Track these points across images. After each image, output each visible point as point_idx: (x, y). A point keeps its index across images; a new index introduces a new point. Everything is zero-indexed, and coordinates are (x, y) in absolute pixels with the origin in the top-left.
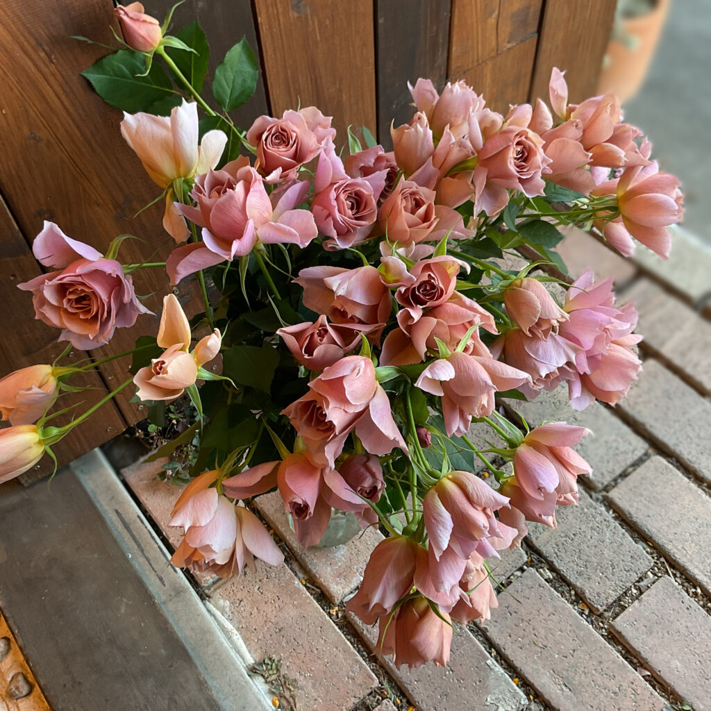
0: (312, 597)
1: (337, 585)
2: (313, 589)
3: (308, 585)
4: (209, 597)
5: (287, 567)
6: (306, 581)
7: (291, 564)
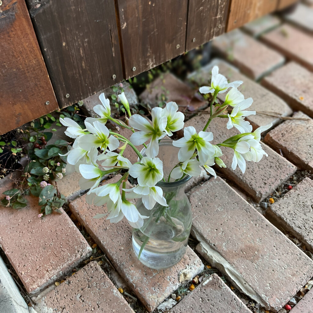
0: (129, 305)
1: (152, 294)
2: (130, 298)
3: (126, 293)
4: (35, 304)
5: (107, 277)
6: (123, 289)
7: (111, 274)
